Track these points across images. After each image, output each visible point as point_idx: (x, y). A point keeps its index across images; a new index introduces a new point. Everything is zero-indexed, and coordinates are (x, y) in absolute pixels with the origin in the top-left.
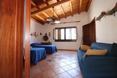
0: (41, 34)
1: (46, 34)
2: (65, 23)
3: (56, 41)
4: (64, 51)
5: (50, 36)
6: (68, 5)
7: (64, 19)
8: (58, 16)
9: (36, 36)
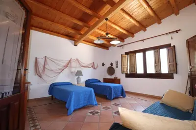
0: (103, 65)
1: (112, 64)
2: (143, 40)
3: (128, 76)
4: (141, 98)
5: (117, 66)
6: (137, 6)
7: (142, 32)
8: (127, 31)
9: (94, 68)
